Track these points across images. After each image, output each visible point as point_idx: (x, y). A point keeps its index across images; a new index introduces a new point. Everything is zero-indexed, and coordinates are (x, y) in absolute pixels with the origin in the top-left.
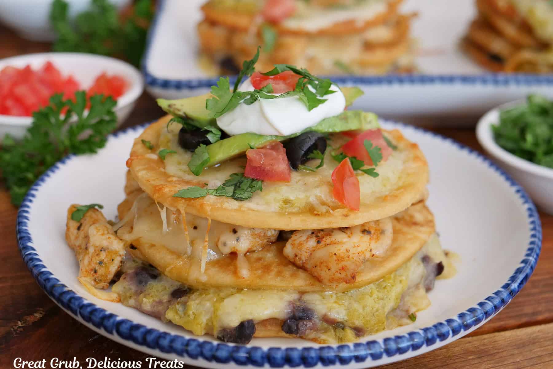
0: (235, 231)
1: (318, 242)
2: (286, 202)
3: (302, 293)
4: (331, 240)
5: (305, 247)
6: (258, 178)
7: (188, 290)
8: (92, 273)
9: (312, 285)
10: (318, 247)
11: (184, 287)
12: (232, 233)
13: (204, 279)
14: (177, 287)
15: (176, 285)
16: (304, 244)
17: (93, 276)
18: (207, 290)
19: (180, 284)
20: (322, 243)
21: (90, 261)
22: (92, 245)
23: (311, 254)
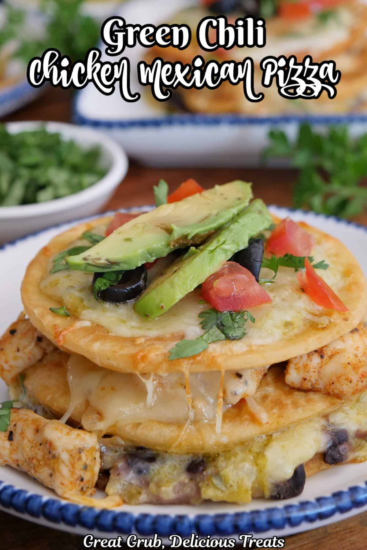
0: (239, 376)
1: (322, 357)
2: (288, 324)
3: (326, 417)
4: (330, 350)
5: (312, 367)
6: (235, 309)
7: (205, 459)
8: (78, 482)
9: (334, 404)
10: (324, 362)
11: (199, 457)
12: (237, 379)
13: (225, 440)
14: (189, 460)
15: (187, 460)
16: (310, 364)
17: (79, 485)
18: (230, 451)
19: (191, 455)
20: (326, 357)
21: (71, 469)
22: (63, 451)
23: (319, 372)
